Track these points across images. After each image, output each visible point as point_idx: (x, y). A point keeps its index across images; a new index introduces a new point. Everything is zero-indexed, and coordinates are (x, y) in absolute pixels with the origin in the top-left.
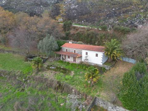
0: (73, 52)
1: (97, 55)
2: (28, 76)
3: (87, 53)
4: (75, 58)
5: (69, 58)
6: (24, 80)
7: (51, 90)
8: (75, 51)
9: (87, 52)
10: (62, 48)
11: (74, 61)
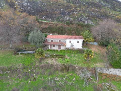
0: (59, 42)
1: (78, 42)
2: (33, 67)
3: (70, 42)
4: (60, 46)
5: (55, 47)
6: (30, 71)
7: (58, 72)
8: (60, 41)
9: (70, 40)
10: (48, 40)
11: (59, 48)
